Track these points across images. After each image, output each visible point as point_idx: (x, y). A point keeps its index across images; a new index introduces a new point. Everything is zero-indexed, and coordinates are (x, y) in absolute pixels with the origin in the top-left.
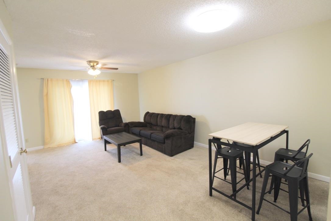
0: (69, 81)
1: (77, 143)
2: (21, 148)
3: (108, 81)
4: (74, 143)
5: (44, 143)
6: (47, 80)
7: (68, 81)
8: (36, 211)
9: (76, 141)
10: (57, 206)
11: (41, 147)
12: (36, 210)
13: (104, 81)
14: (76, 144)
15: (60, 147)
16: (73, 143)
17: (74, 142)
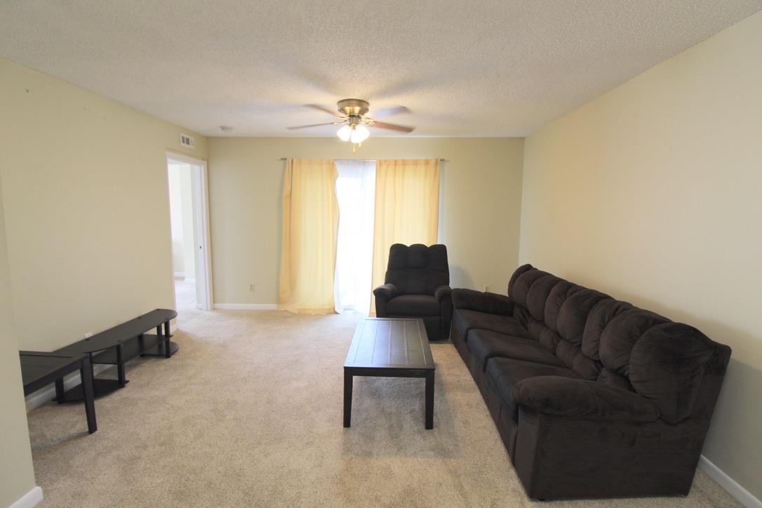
0: (333, 163)
1: (336, 313)
3: (427, 162)
4: (331, 314)
5: (278, 300)
6: (290, 161)
9: (337, 310)
11: (273, 306)
13: (416, 163)
16: (329, 313)
17: (331, 311)
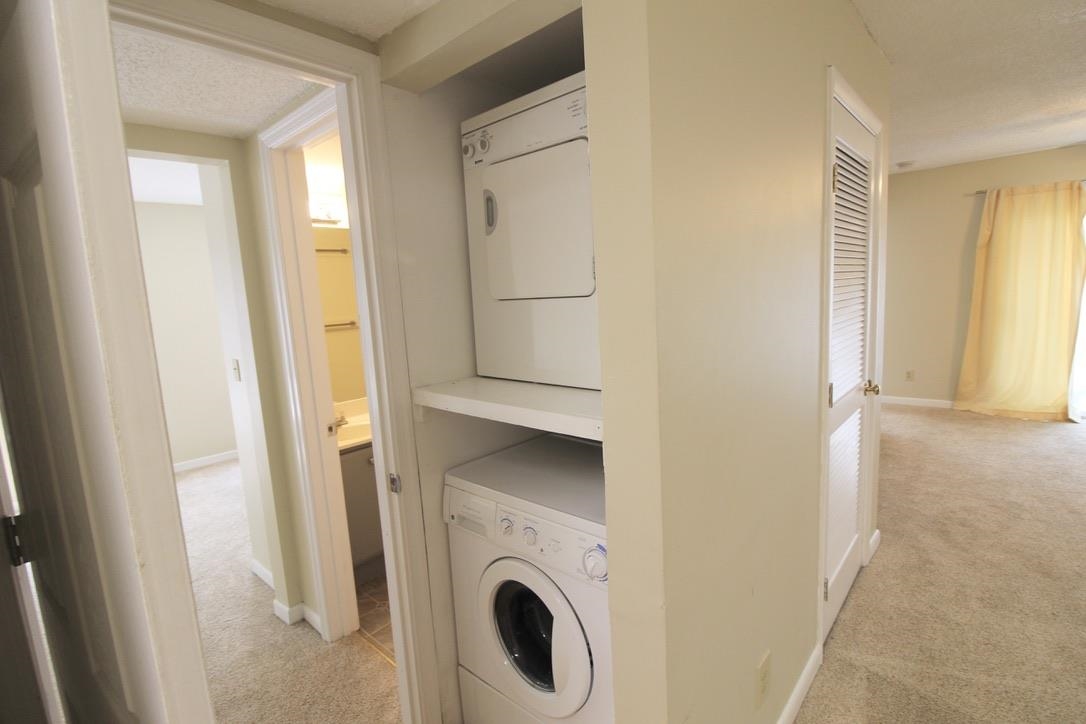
1: (1071, 421)
2: (870, 382)
4: (1059, 421)
5: (955, 394)
6: (995, 194)
7: (1076, 185)
8: (880, 544)
9: (1071, 417)
10: (932, 563)
12: (882, 541)
14: (1069, 425)
15: (1005, 420)
16: (1055, 420)
17: (1060, 417)
